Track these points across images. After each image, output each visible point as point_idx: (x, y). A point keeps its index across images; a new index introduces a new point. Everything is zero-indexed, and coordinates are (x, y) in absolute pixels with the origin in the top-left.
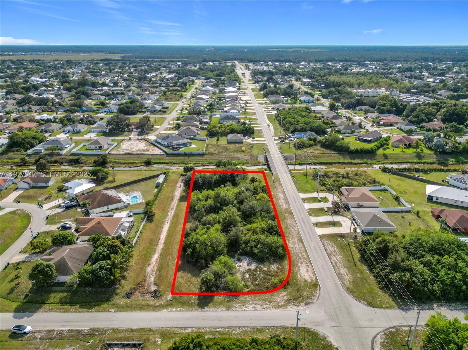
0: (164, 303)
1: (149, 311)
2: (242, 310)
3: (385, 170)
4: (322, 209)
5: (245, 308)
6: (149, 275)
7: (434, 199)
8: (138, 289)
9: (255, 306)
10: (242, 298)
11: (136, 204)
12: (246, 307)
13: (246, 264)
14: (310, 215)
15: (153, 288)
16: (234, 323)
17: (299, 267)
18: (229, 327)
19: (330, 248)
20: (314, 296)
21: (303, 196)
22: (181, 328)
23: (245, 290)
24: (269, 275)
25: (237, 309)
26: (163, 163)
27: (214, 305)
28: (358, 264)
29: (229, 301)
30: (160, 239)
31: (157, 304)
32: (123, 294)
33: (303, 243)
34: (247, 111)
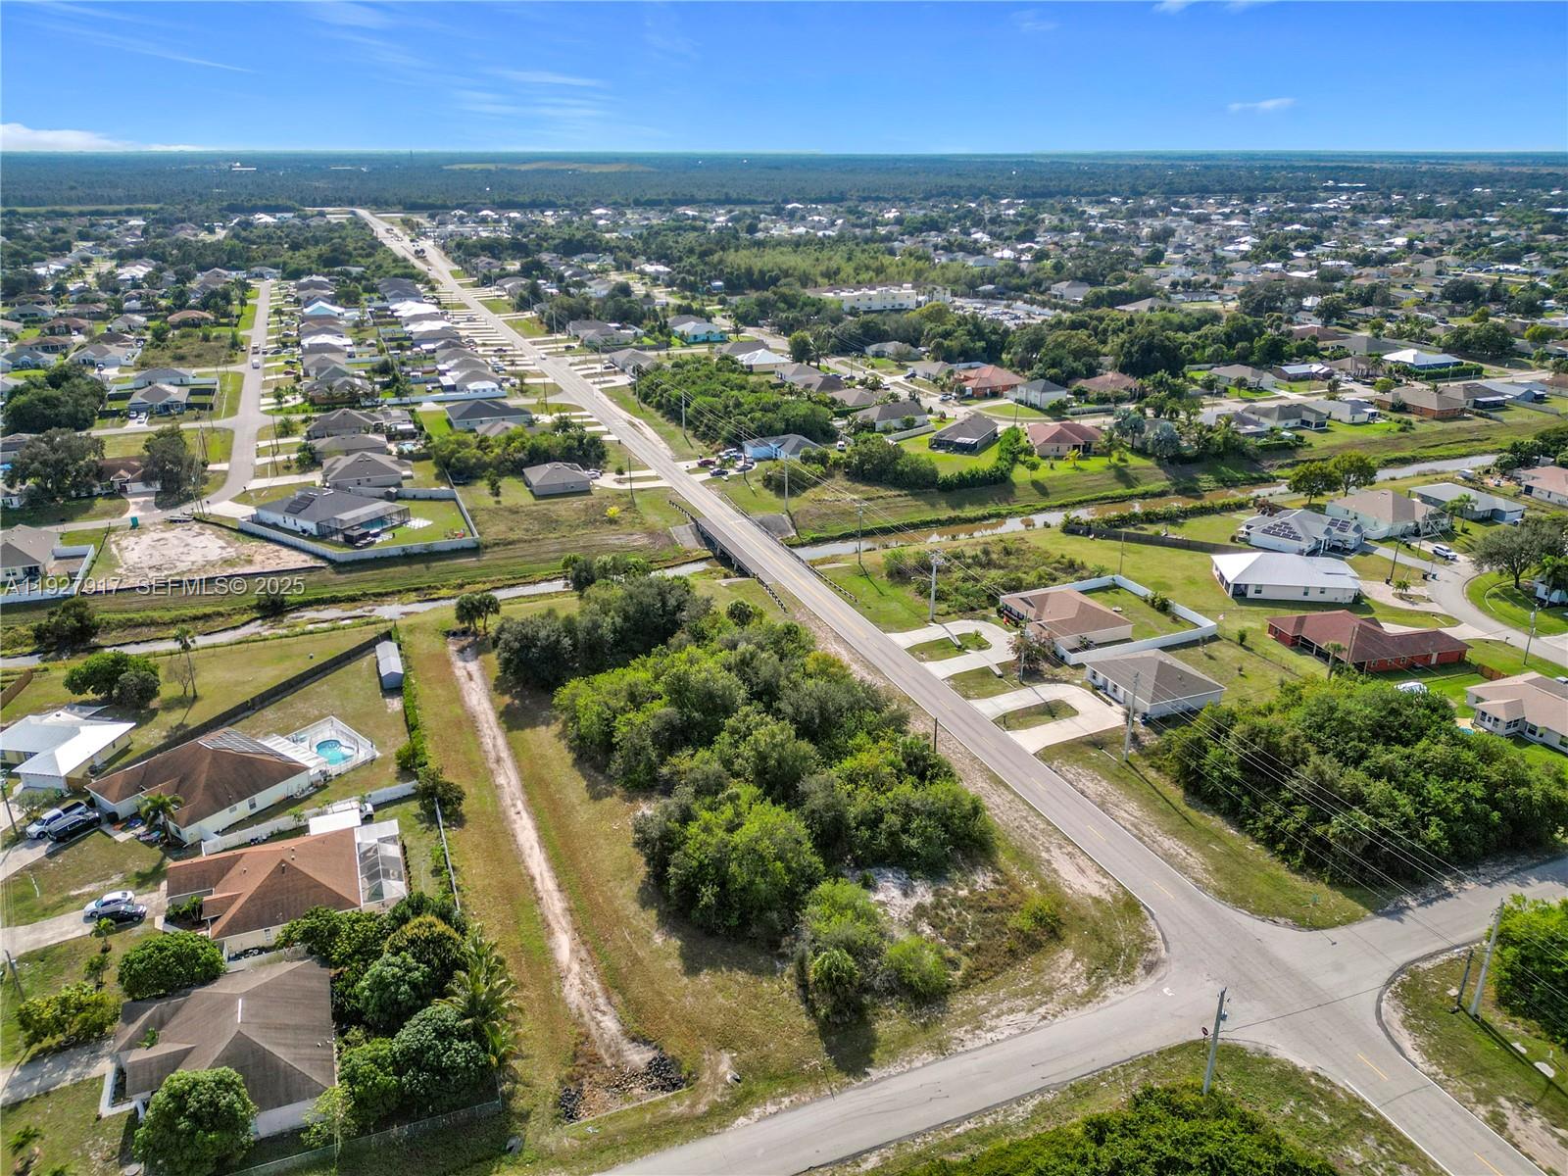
0: (722, 1095)
1: (687, 1139)
2: (983, 1042)
3: (1071, 527)
4: (985, 673)
5: (990, 1035)
6: (587, 1017)
7: (1251, 594)
8: (583, 1076)
9: (1011, 1018)
10: (959, 1003)
11: (355, 769)
12: (991, 1030)
13: (896, 893)
14: (967, 697)
15: (639, 1057)
16: (996, 1091)
17: (1048, 861)
18: (986, 1109)
19: (1092, 788)
20: (1151, 940)
21: (904, 639)
22: (842, 1161)
23: (949, 976)
24: (990, 909)
25: (969, 1045)
26: (334, 601)
27: (892, 1054)
28: (1192, 813)
29: (925, 1026)
30: (533, 879)
31: (702, 1108)
32: (546, 1108)
33: (1007, 787)
34: (527, 381)
